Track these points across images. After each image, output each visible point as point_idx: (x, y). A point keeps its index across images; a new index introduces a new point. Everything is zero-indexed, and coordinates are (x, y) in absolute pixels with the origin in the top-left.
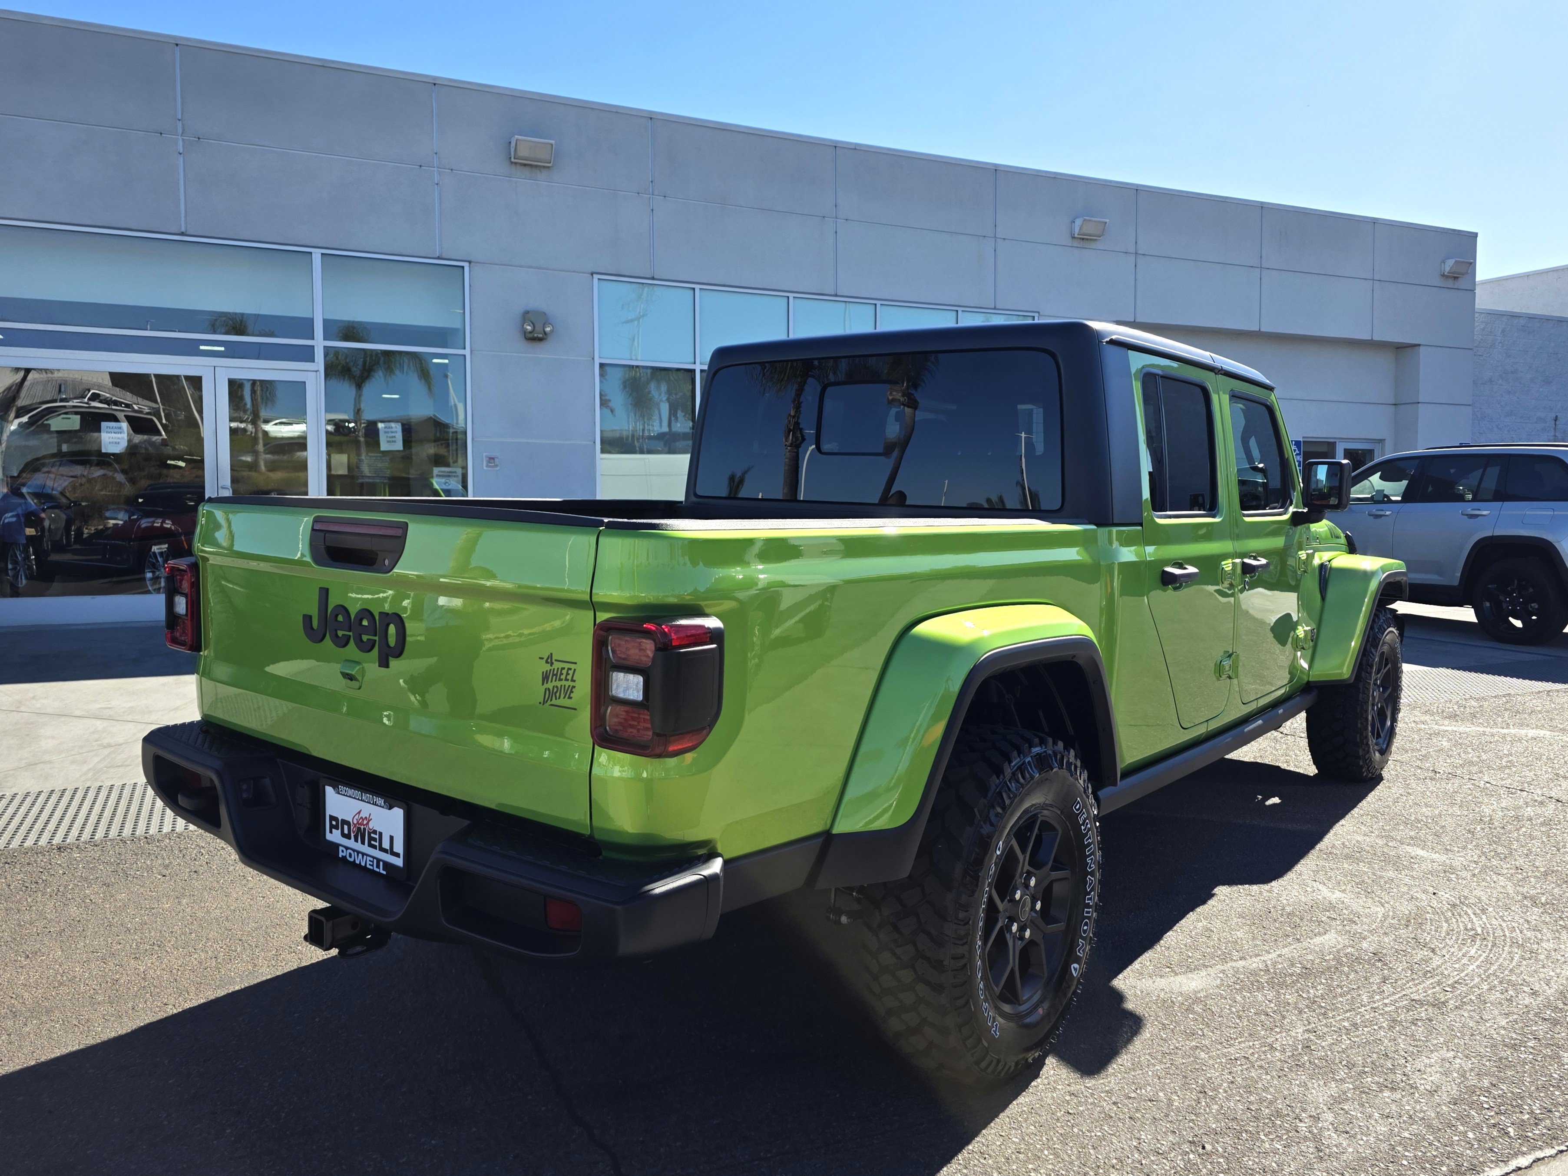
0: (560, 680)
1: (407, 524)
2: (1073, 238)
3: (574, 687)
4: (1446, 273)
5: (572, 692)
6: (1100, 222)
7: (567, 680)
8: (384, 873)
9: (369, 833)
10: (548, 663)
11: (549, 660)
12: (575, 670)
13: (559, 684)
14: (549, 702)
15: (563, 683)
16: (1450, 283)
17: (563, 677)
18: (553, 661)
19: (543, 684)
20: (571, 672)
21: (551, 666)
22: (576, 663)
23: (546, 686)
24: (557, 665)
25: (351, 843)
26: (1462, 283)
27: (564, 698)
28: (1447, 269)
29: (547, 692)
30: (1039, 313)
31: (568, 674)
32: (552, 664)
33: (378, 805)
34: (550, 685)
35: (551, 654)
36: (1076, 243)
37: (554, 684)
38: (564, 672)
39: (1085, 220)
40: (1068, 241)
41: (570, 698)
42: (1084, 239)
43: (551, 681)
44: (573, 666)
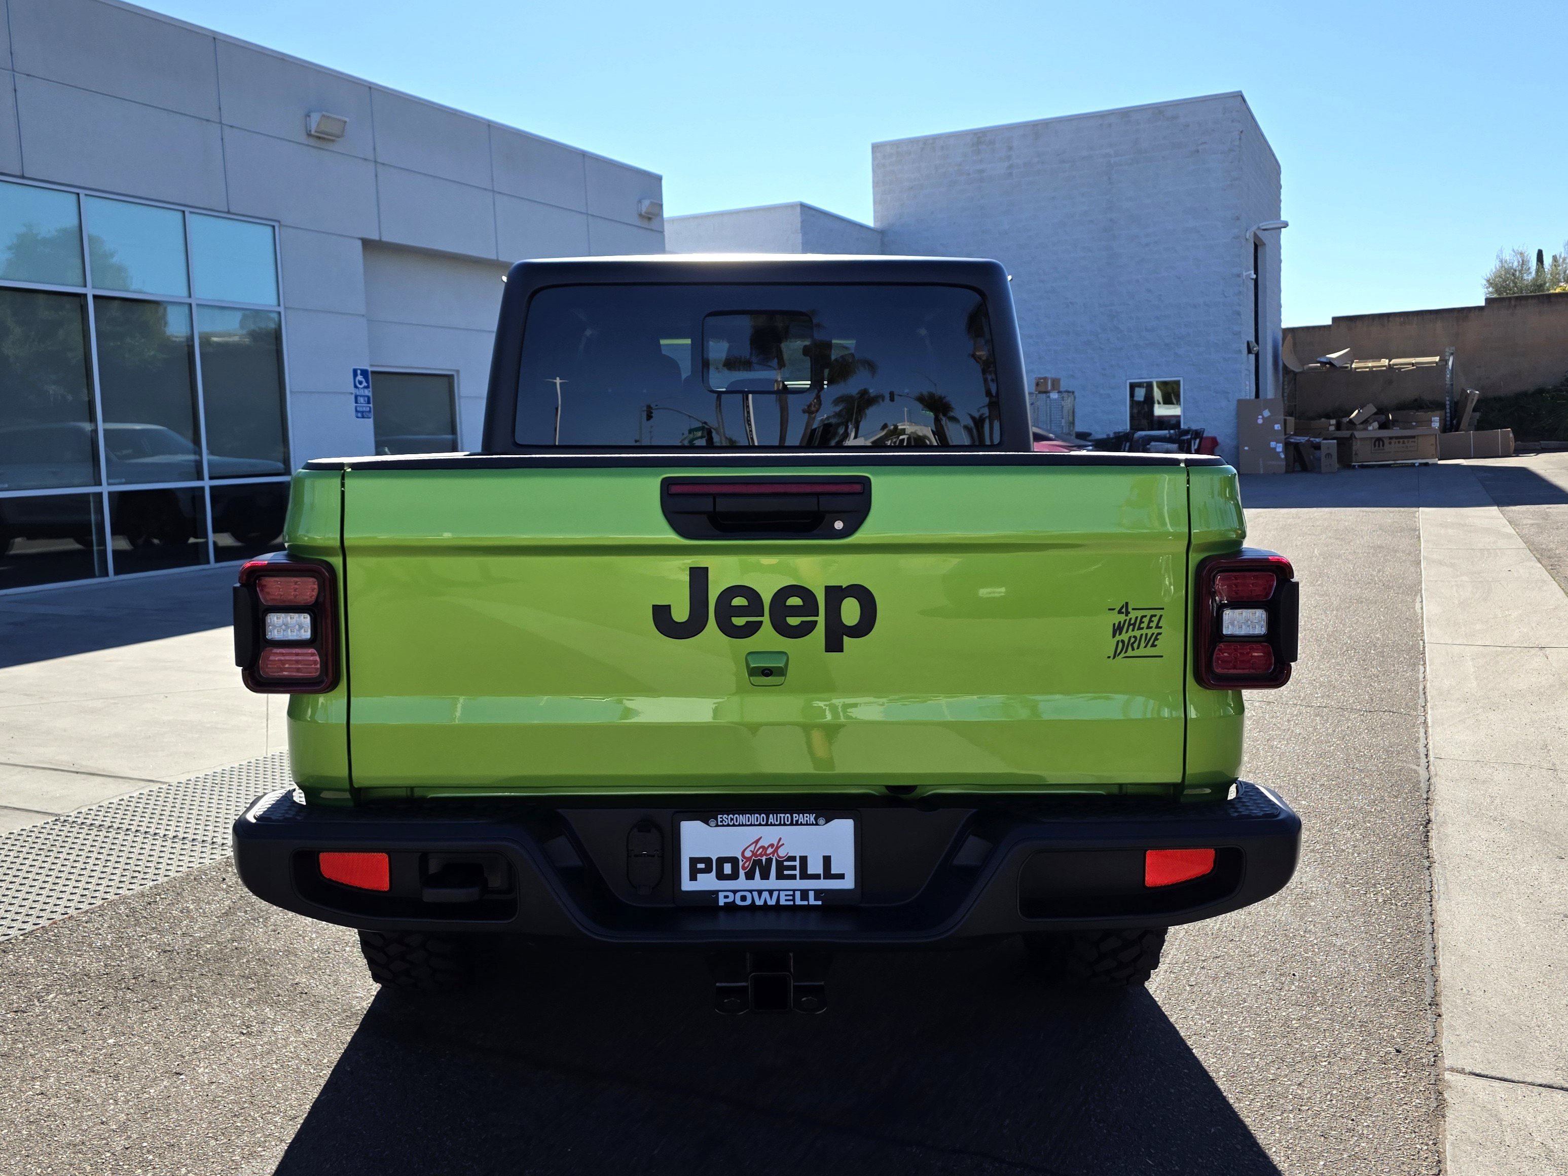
0: (1140, 628)
1: (868, 480)
2: (309, 135)
3: (1159, 634)
4: (643, 213)
5: (1156, 639)
6: (339, 120)
7: (1149, 627)
8: (820, 903)
9: (779, 864)
10: (1123, 613)
11: (1124, 610)
12: (1161, 616)
13: (1137, 633)
14: (1123, 655)
15: (1144, 631)
16: (645, 224)
17: (1144, 625)
18: (1130, 610)
19: (1114, 636)
20: (1155, 619)
21: (1127, 615)
22: (1163, 609)
23: (1118, 638)
24: (1133, 615)
25: (742, 883)
26: (654, 225)
27: (1145, 647)
28: (644, 210)
29: (1120, 645)
30: (279, 222)
31: (1150, 621)
32: (1127, 613)
33: (802, 824)
34: (1125, 637)
35: (1127, 603)
36: (312, 142)
37: (1131, 633)
38: (1146, 620)
39: (323, 116)
40: (303, 138)
41: (1153, 645)
42: (321, 138)
43: (1127, 632)
44: (1158, 613)
